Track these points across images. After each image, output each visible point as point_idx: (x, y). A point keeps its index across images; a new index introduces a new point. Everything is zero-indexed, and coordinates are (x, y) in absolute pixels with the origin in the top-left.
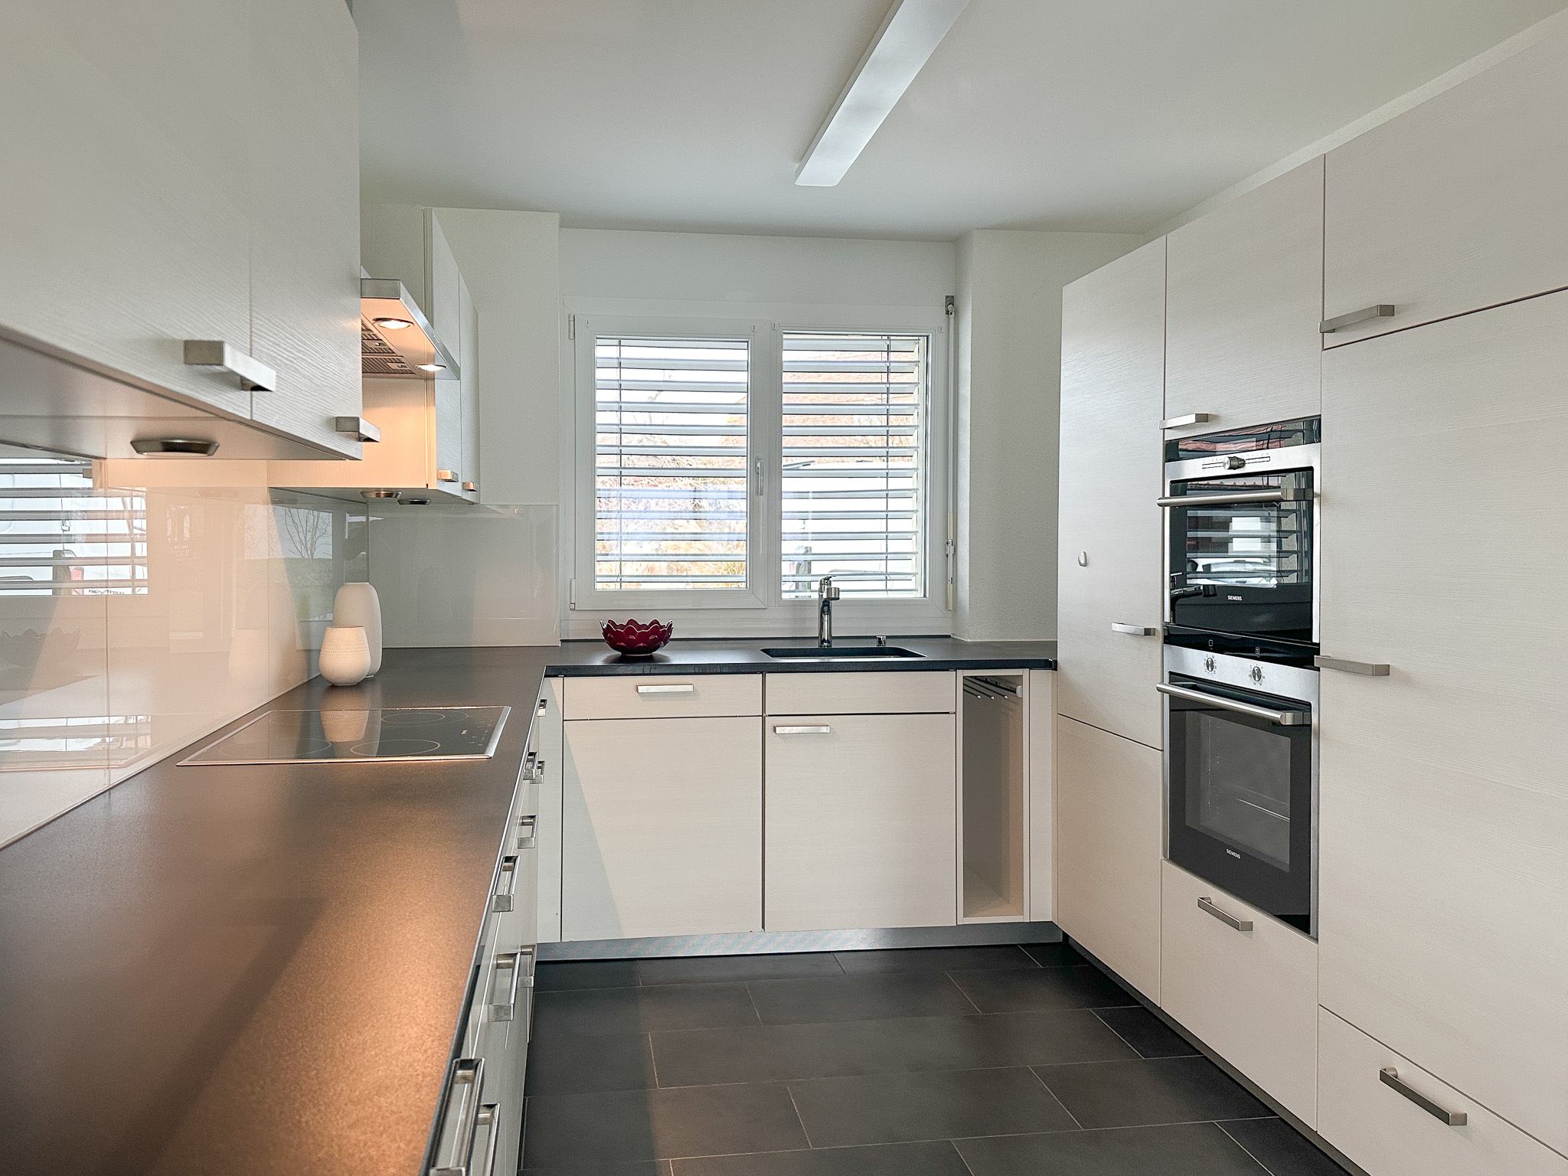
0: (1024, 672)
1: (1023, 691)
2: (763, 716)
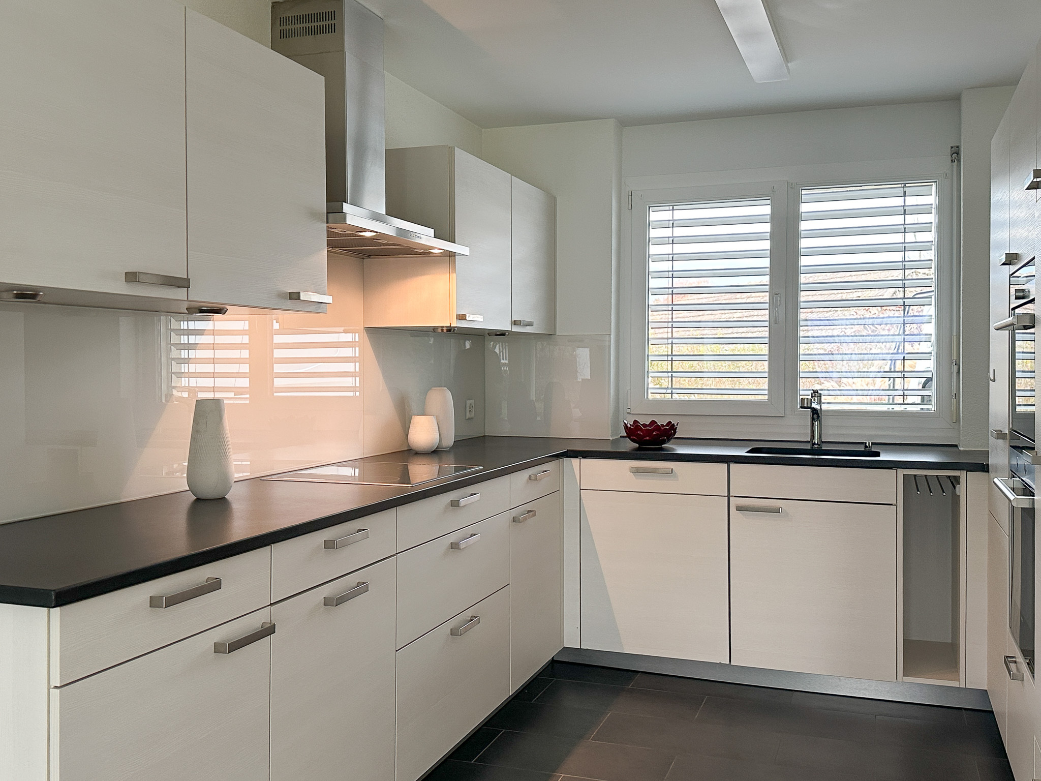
0: (962, 474)
1: (961, 490)
2: (729, 496)
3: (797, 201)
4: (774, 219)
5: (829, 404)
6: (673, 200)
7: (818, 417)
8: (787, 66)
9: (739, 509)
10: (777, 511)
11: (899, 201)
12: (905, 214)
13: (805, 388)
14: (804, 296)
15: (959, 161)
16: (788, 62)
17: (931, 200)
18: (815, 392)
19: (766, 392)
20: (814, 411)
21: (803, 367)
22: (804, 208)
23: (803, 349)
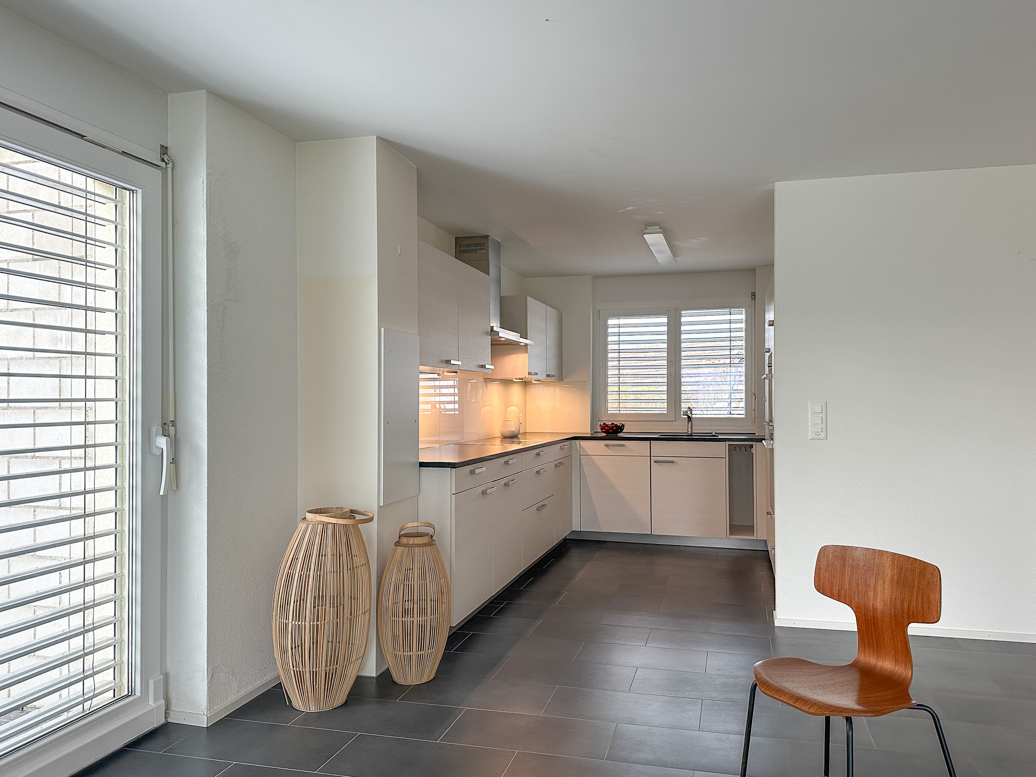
0: (754, 443)
1: (753, 450)
2: (650, 456)
3: (680, 316)
4: (669, 324)
5: (696, 414)
6: (618, 316)
7: (691, 420)
8: (675, 259)
9: (655, 462)
10: (672, 462)
11: (728, 317)
12: (730, 323)
13: (684, 406)
14: (683, 363)
15: (755, 299)
16: (675, 257)
17: (743, 317)
18: (689, 408)
19: (666, 409)
20: (689, 417)
21: (683, 396)
22: (683, 319)
23: (683, 388)
